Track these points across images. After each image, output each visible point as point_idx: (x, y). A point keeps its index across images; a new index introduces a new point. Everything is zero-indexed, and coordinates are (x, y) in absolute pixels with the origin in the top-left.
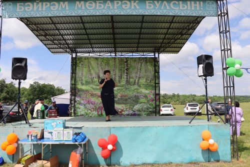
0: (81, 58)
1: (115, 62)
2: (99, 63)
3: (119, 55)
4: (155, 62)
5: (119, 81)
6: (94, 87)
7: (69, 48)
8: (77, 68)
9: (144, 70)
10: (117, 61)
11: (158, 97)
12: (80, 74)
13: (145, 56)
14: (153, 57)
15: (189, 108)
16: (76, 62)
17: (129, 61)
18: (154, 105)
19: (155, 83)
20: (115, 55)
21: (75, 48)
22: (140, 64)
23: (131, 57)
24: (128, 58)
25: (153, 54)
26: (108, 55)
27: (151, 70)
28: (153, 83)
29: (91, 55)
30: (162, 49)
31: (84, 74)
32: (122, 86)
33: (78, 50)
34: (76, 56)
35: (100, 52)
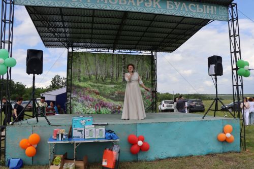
0: (78, 53)
1: (113, 58)
2: (97, 60)
3: (117, 52)
4: (152, 60)
5: (117, 79)
6: (92, 84)
7: (66, 41)
8: (74, 64)
9: (141, 68)
10: (115, 58)
11: (154, 94)
12: (77, 70)
13: (143, 54)
14: (150, 54)
15: (165, 105)
16: (72, 57)
17: (126, 59)
18: (151, 103)
19: (152, 81)
20: (114, 52)
21: (73, 42)
22: (137, 62)
23: (129, 54)
24: (126, 55)
25: (150, 52)
26: (105, 51)
27: (148, 67)
28: (150, 81)
29: (88, 50)
30: (161, 48)
31: (82, 70)
32: (120, 84)
33: (75, 44)
34: (73, 50)
35: (98, 47)
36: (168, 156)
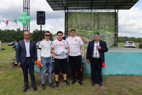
0: (71, 13)
1: (91, 15)
2: (82, 16)
3: (93, 11)
4: (115, 15)
5: (93, 27)
6: (80, 30)
7: (64, 6)
8: (69, 19)
9: (108, 20)
10: (92, 14)
11: (116, 37)
12: (71, 23)
13: (109, 12)
14: (114, 12)
15: (128, 44)
16: (67, 15)
17: (99, 15)
18: (114, 41)
19: (115, 28)
20: (91, 11)
21: (67, 7)
22: (106, 16)
23: (101, 12)
24: (99, 12)
25: (114, 10)
26: (86, 11)
27: (113, 20)
28: (114, 28)
29: (76, 11)
30: (121, 7)
31: (73, 23)
32: (95, 30)
33: (69, 8)
34: (68, 11)
35: (82, 9)
36: (117, 74)
